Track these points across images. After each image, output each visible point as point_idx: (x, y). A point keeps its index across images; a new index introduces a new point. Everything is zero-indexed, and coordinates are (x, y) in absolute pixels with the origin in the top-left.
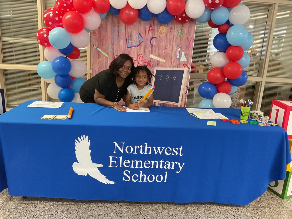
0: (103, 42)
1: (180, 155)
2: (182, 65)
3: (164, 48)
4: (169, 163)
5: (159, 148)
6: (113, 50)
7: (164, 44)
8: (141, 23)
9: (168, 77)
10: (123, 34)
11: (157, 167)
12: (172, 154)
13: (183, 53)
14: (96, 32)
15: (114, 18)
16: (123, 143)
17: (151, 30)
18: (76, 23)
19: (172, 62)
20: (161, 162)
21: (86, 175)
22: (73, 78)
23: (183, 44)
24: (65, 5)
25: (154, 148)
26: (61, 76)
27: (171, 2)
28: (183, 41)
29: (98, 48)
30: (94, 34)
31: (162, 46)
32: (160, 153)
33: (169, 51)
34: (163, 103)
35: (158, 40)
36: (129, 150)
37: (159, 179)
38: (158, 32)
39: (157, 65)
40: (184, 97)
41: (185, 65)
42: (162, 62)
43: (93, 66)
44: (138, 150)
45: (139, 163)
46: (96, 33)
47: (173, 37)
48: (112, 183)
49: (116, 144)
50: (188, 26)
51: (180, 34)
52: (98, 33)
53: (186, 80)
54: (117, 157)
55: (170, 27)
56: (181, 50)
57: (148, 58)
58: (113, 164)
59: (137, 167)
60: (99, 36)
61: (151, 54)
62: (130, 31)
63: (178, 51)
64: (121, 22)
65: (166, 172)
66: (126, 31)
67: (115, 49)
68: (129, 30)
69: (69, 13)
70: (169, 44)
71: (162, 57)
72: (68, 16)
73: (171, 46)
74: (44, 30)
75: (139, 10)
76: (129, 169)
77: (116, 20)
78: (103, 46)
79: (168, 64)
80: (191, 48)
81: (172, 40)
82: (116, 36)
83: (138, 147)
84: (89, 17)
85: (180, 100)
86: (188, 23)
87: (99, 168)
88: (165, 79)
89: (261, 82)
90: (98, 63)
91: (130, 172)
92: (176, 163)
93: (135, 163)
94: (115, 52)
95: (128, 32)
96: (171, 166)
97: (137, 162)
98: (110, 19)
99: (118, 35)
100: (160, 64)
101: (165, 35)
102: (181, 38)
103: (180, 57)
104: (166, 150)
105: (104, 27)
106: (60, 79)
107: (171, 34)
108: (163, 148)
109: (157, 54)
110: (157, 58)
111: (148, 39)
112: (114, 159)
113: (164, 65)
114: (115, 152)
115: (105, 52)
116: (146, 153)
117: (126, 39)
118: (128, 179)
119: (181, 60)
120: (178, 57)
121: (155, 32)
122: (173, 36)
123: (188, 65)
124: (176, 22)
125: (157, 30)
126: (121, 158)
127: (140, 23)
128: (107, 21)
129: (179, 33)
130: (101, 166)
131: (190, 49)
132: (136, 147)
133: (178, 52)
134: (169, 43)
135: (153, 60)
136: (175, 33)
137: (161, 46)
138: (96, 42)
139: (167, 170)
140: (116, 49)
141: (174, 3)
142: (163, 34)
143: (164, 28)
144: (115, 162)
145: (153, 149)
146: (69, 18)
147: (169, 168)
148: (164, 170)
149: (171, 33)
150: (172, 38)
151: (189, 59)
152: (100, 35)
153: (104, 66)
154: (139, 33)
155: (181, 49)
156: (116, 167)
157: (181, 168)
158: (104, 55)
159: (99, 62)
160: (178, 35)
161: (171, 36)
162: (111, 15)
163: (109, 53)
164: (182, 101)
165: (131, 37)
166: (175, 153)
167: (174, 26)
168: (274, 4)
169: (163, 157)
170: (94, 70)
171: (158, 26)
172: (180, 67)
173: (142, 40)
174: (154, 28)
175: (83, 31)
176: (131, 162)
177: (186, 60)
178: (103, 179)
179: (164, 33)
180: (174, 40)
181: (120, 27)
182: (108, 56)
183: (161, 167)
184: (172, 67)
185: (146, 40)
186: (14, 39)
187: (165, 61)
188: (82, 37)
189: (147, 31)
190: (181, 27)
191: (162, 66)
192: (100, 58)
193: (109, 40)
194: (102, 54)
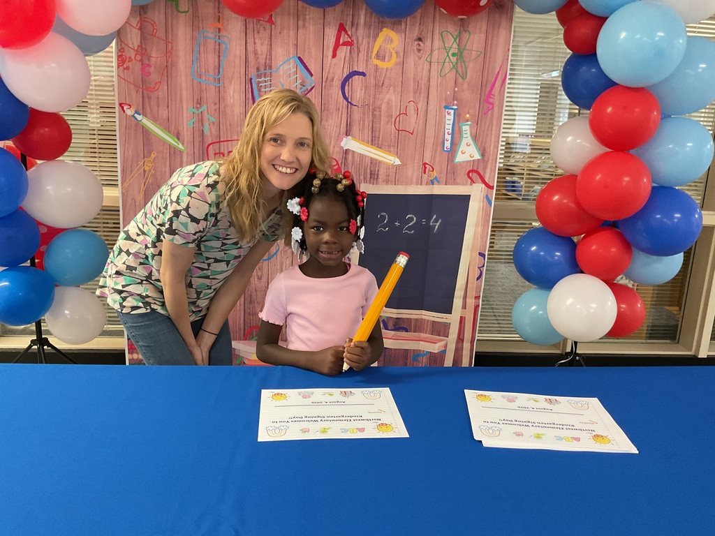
0: (162, 93)
2: (462, 175)
3: (395, 113)
6: (201, 121)
7: (393, 98)
8: (304, 20)
9: (411, 219)
10: (237, 61)
13: (466, 129)
14: (132, 54)
15: (201, 2)
17: (345, 44)
19: (425, 164)
23: (466, 95)
29: (139, 117)
30: (123, 61)
31: (388, 104)
33: (412, 122)
34: (395, 316)
35: (372, 81)
38: (369, 50)
39: (369, 176)
40: (471, 293)
41: (474, 173)
42: (388, 167)
43: (126, 185)
46: (133, 57)
47: (430, 71)
50: (484, 29)
51: (454, 59)
52: (138, 58)
53: (480, 230)
55: (416, 34)
56: (458, 117)
57: (337, 149)
60: (143, 70)
61: (347, 134)
62: (262, 48)
63: (447, 122)
64: (227, 13)
66: (249, 48)
67: (210, 118)
68: (259, 47)
70: (414, 97)
71: (389, 146)
73: (422, 105)
77: (207, 7)
78: (158, 106)
79: (410, 172)
80: (496, 109)
81: (424, 82)
82: (211, 70)
85: (457, 302)
86: (487, 12)
88: (401, 228)
90: (145, 171)
94: (206, 131)
95: (256, 54)
98: (184, 4)
99: (217, 63)
100: (381, 173)
101: (396, 64)
102: (460, 74)
103: (455, 144)
105: (160, 33)
107: (420, 58)
109: (367, 134)
110: (369, 149)
111: (333, 79)
113: (395, 175)
115: (168, 130)
117: (251, 79)
119: (460, 158)
120: (448, 144)
121: (359, 51)
122: (426, 67)
123: (485, 173)
124: (439, 10)
125: (369, 44)
127: (301, 18)
128: (175, 13)
129: (450, 55)
131: (492, 115)
133: (449, 128)
134: (415, 92)
135: (353, 157)
136: (435, 53)
137: (384, 106)
138: (134, 95)
140: (212, 119)
142: (389, 61)
143: (393, 35)
149: (420, 55)
150: (425, 73)
151: (487, 150)
152: (145, 66)
154: (300, 58)
155: (459, 115)
158: (164, 142)
159: (146, 168)
160: (446, 64)
161: (419, 70)
163: (187, 135)
164: (464, 307)
165: (268, 71)
167: (430, 26)
170: (129, 200)
171: (370, 28)
172: (455, 183)
173: (311, 82)
174: (354, 38)
177: (477, 156)
179: (394, 55)
180: (433, 83)
181: (223, 33)
182: (183, 144)
184: (424, 180)
185: (324, 82)
187: (398, 162)
188: (53, 65)
189: (328, 48)
190: (456, 34)
191: (387, 182)
192: (150, 153)
193: (184, 85)
194: (156, 136)
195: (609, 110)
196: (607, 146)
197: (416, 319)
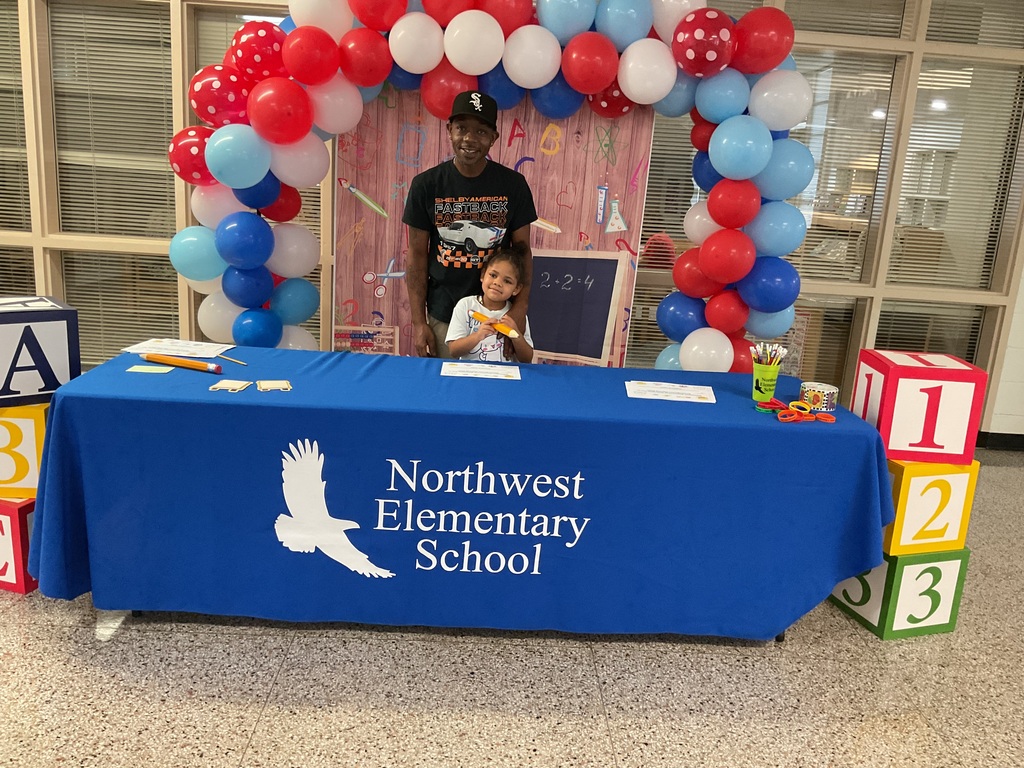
0: (372, 171)
1: (576, 496)
2: (611, 243)
3: (558, 191)
4: (546, 518)
5: (515, 476)
6: (402, 194)
7: (556, 179)
9: (569, 278)
10: (433, 147)
11: (511, 532)
12: (552, 493)
14: (350, 139)
15: (406, 100)
16: (415, 462)
17: (519, 135)
18: (289, 114)
19: (581, 233)
20: (524, 515)
21: (313, 551)
22: (278, 281)
23: (615, 178)
24: (257, 58)
25: (503, 476)
26: (243, 271)
27: (574, 56)
28: (615, 171)
29: (353, 190)
30: (343, 145)
31: (552, 183)
32: (520, 491)
33: (572, 199)
34: (553, 358)
35: (540, 165)
36: (433, 481)
37: (518, 564)
38: (538, 141)
40: (618, 342)
41: (621, 242)
42: (551, 234)
43: (340, 244)
44: (458, 481)
45: (462, 520)
46: (350, 142)
47: (586, 159)
48: (386, 574)
49: (395, 464)
50: (630, 125)
51: (606, 149)
52: (355, 142)
53: (626, 289)
54: (398, 502)
55: (575, 130)
56: (609, 196)
58: (388, 521)
59: (454, 530)
60: (358, 152)
63: (600, 199)
65: (538, 547)
66: (441, 138)
69: (268, 82)
70: (573, 178)
71: (552, 218)
72: (265, 93)
73: (579, 185)
74: (192, 133)
75: (479, 77)
76: (432, 534)
77: (410, 105)
78: (369, 181)
79: (569, 240)
80: (639, 190)
81: (582, 166)
82: (412, 154)
83: (459, 473)
84: (327, 97)
85: (606, 349)
86: (631, 114)
87: (348, 532)
88: (560, 285)
89: (869, 300)
90: (355, 233)
91: (434, 543)
92: (565, 519)
93: (449, 519)
96: (551, 528)
97: (455, 516)
98: (392, 102)
99: (416, 148)
100: (545, 240)
101: (559, 152)
102: (611, 161)
103: (606, 218)
104: (536, 482)
105: (373, 124)
106: (237, 279)
107: (578, 148)
108: (529, 476)
112: (389, 508)
113: (556, 242)
114: (392, 488)
115: (375, 201)
116: (479, 491)
118: (429, 562)
119: (609, 229)
120: (600, 218)
121: (529, 142)
122: (584, 153)
123: (630, 241)
124: (594, 113)
125: (537, 135)
126: (410, 503)
128: (385, 107)
129: (603, 145)
130: (355, 525)
131: (637, 193)
132: (451, 474)
133: (601, 204)
134: (574, 175)
136: (591, 144)
137: (548, 186)
138: (350, 172)
139: (541, 539)
141: (583, 58)
142: (554, 149)
143: (557, 129)
144: (394, 515)
145: (498, 481)
146: (268, 100)
147: (545, 533)
148: (532, 540)
149: (578, 145)
150: (582, 160)
151: (632, 223)
152: (360, 150)
153: (373, 244)
155: (609, 194)
156: (397, 529)
157: (578, 534)
158: (373, 211)
159: (357, 231)
160: (600, 153)
161: (578, 156)
162: (396, 90)
163: (390, 205)
164: (612, 353)
166: (561, 492)
167: (587, 124)
168: (908, 55)
169: (528, 502)
170: (342, 256)
171: (538, 124)
172: (605, 249)
174: (526, 131)
175: (311, 137)
176: (438, 516)
177: (624, 228)
178: (359, 563)
179: (558, 145)
180: (589, 167)
181: (422, 125)
182: (386, 212)
183: (523, 532)
184: (581, 247)
186: (97, 155)
187: (559, 231)
188: (305, 154)
189: (505, 138)
190: (608, 128)
191: (550, 247)
192: (361, 218)
193: (390, 166)
194: (367, 206)
195: (720, 196)
196: (722, 225)
197: (572, 362)
